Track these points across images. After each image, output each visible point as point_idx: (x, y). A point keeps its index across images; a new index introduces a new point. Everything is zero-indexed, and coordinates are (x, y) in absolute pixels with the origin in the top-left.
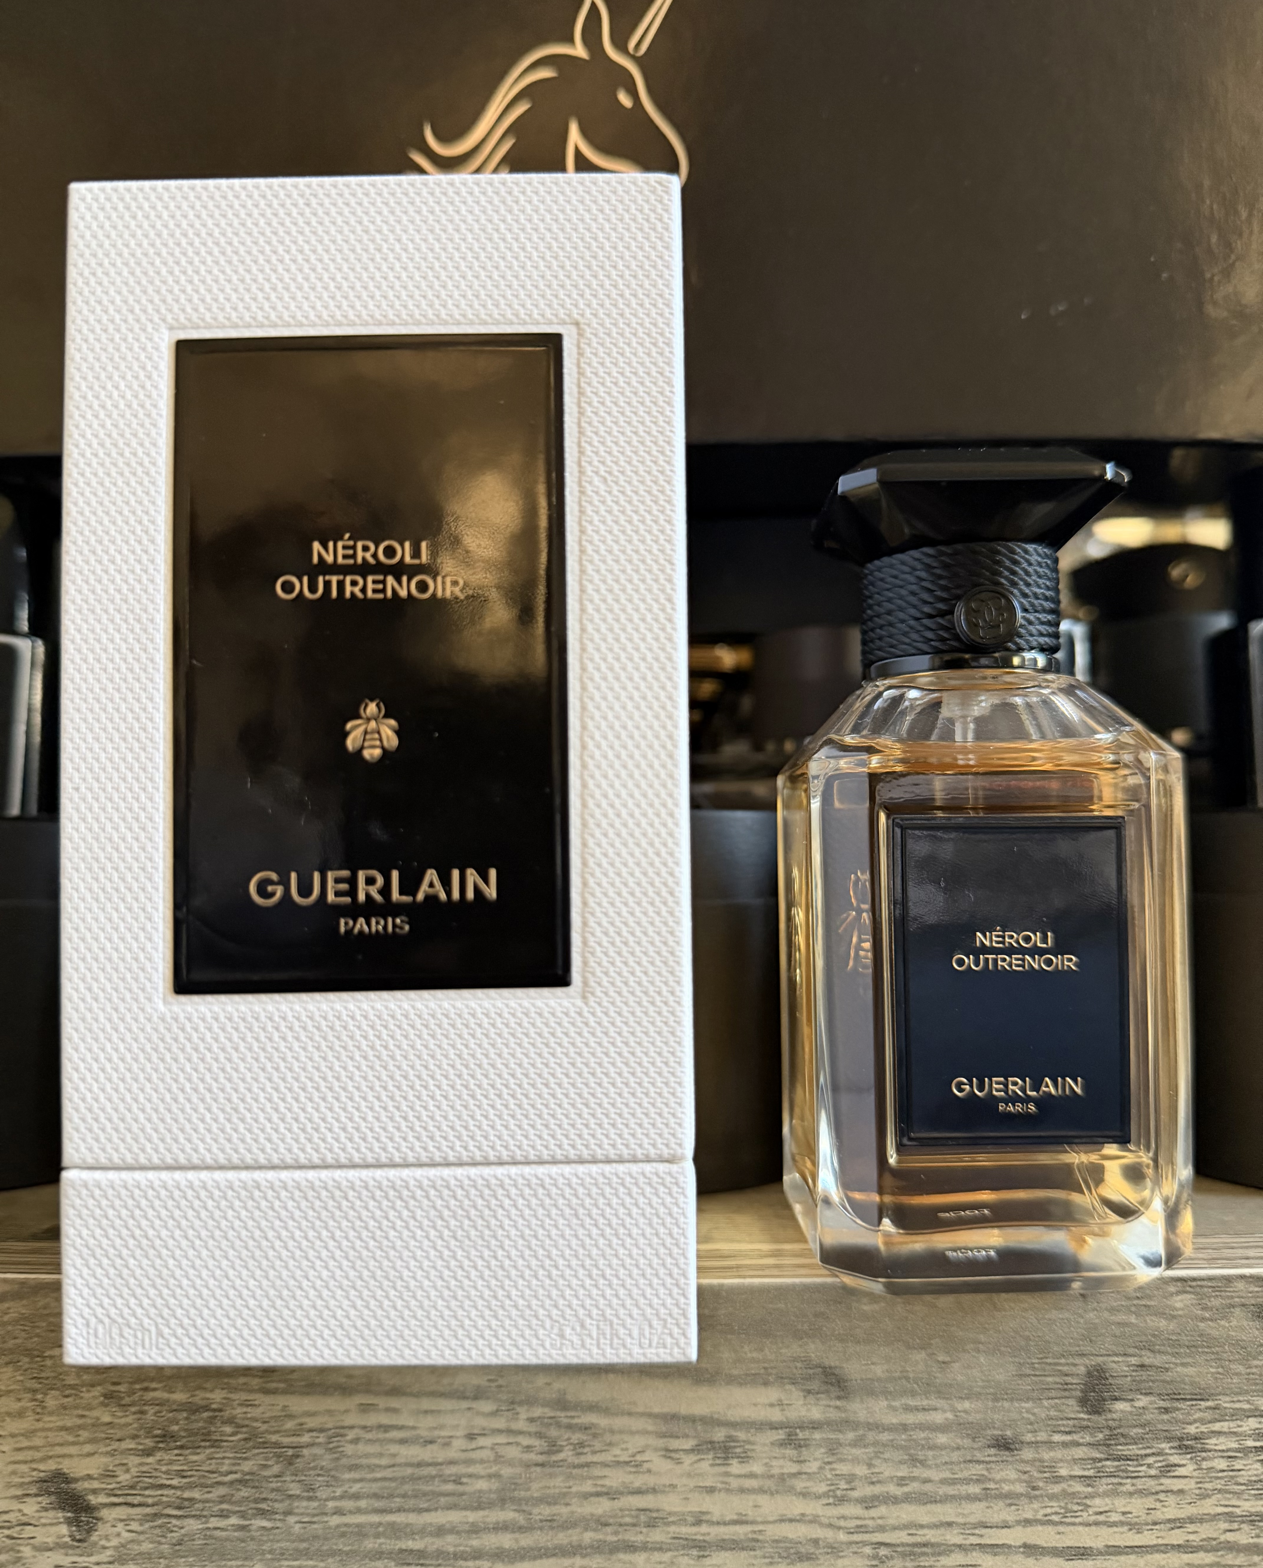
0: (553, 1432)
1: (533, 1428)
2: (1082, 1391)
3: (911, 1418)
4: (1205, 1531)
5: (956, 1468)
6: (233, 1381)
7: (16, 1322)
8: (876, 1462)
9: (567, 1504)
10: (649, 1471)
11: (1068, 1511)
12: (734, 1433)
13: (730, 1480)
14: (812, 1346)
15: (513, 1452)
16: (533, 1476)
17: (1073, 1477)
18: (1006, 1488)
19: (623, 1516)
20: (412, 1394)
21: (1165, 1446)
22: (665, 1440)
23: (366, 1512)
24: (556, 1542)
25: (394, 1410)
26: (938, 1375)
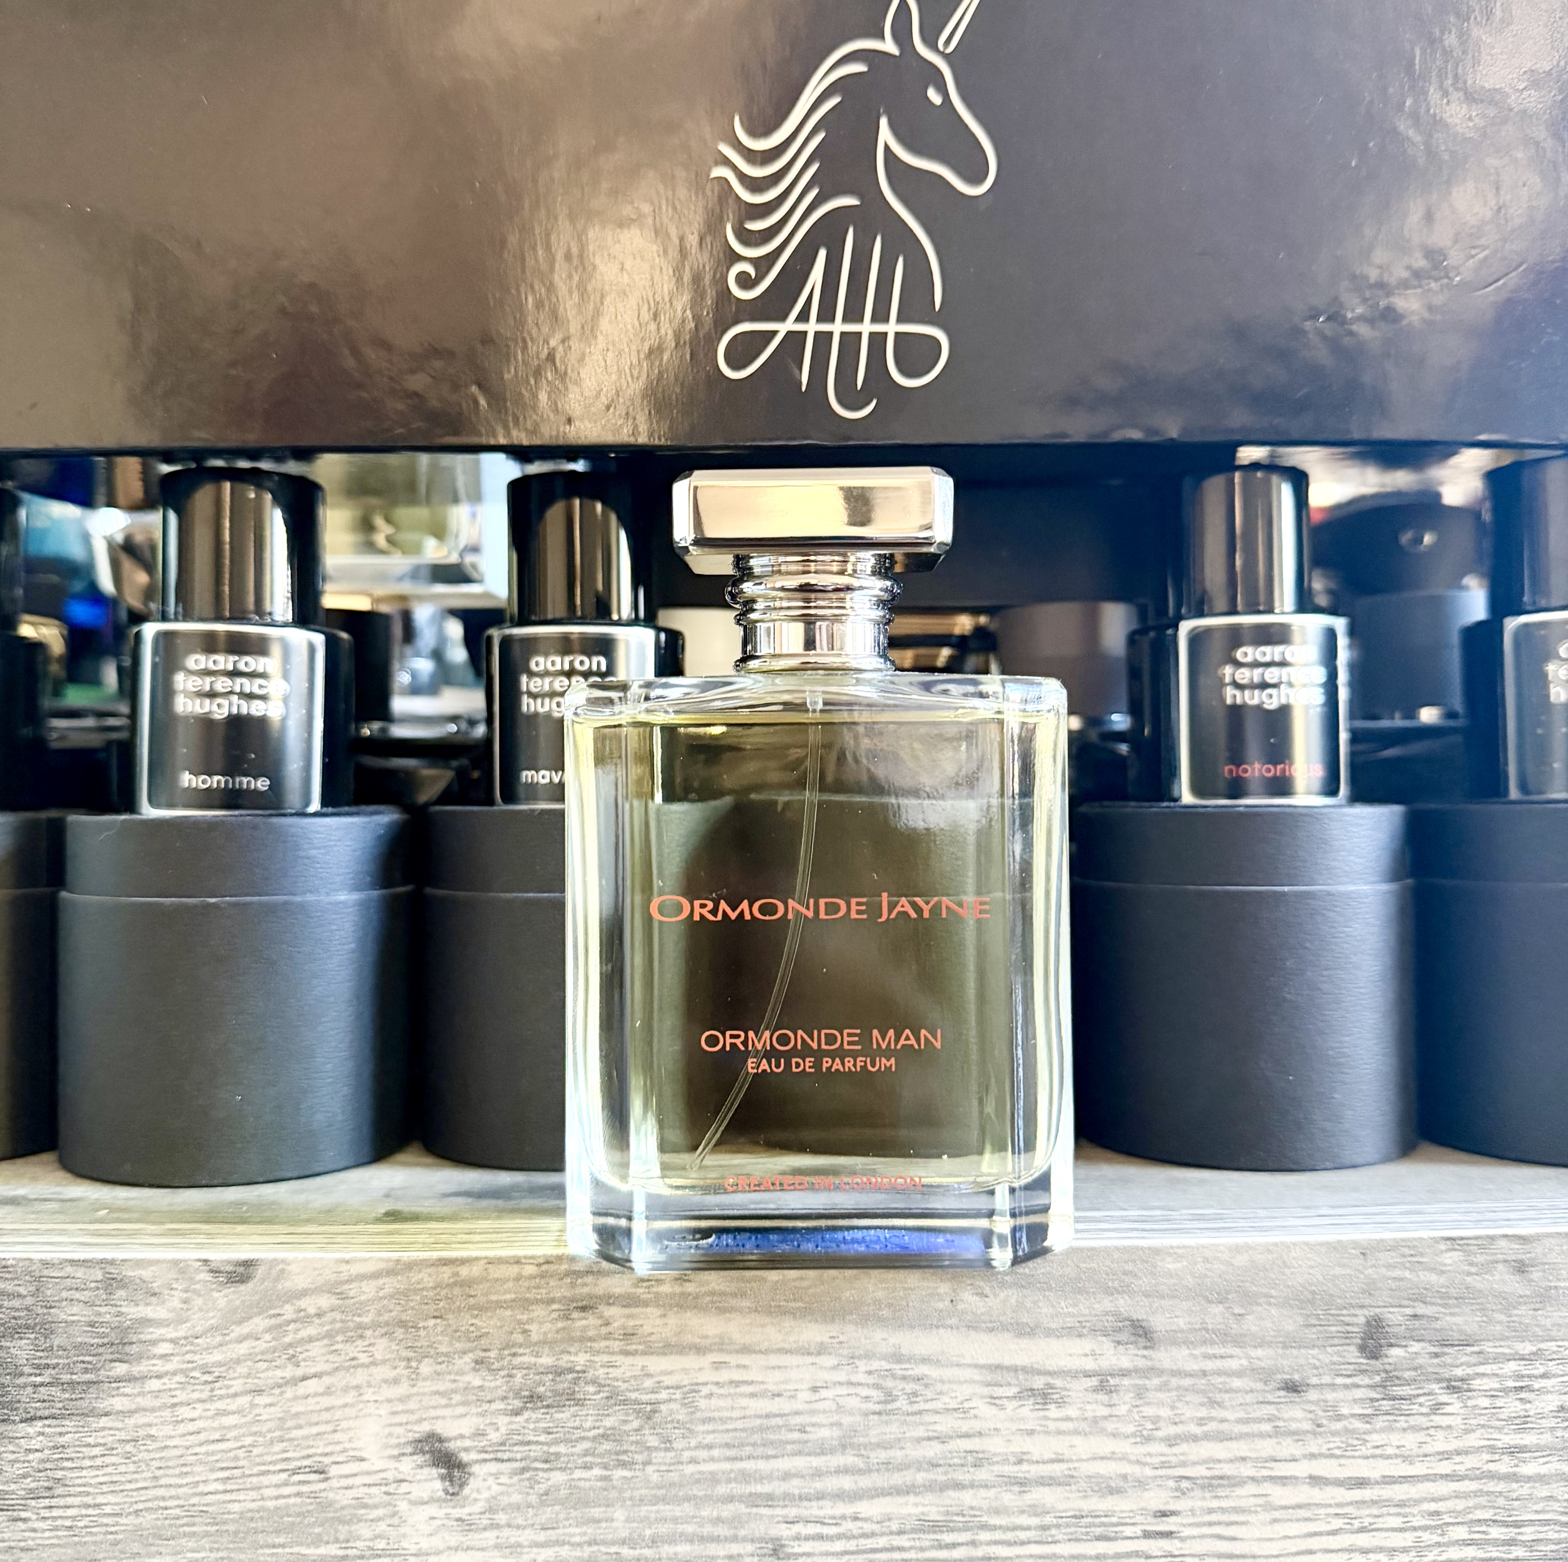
0: (889, 1383)
1: (871, 1380)
2: (1362, 1339)
3: (1209, 1365)
4: (1471, 1462)
5: (1249, 1409)
6: (596, 1345)
7: (392, 1296)
8: (1178, 1405)
9: (902, 1448)
10: (976, 1417)
11: (1348, 1445)
12: (1051, 1381)
13: (1048, 1423)
14: (1122, 1301)
15: (853, 1403)
16: (871, 1423)
17: (1353, 1415)
18: (1294, 1426)
19: (952, 1458)
20: (760, 1352)
21: (1435, 1387)
22: (990, 1388)
23: (719, 1460)
24: (892, 1482)
25: (745, 1367)
26: (1234, 1326)
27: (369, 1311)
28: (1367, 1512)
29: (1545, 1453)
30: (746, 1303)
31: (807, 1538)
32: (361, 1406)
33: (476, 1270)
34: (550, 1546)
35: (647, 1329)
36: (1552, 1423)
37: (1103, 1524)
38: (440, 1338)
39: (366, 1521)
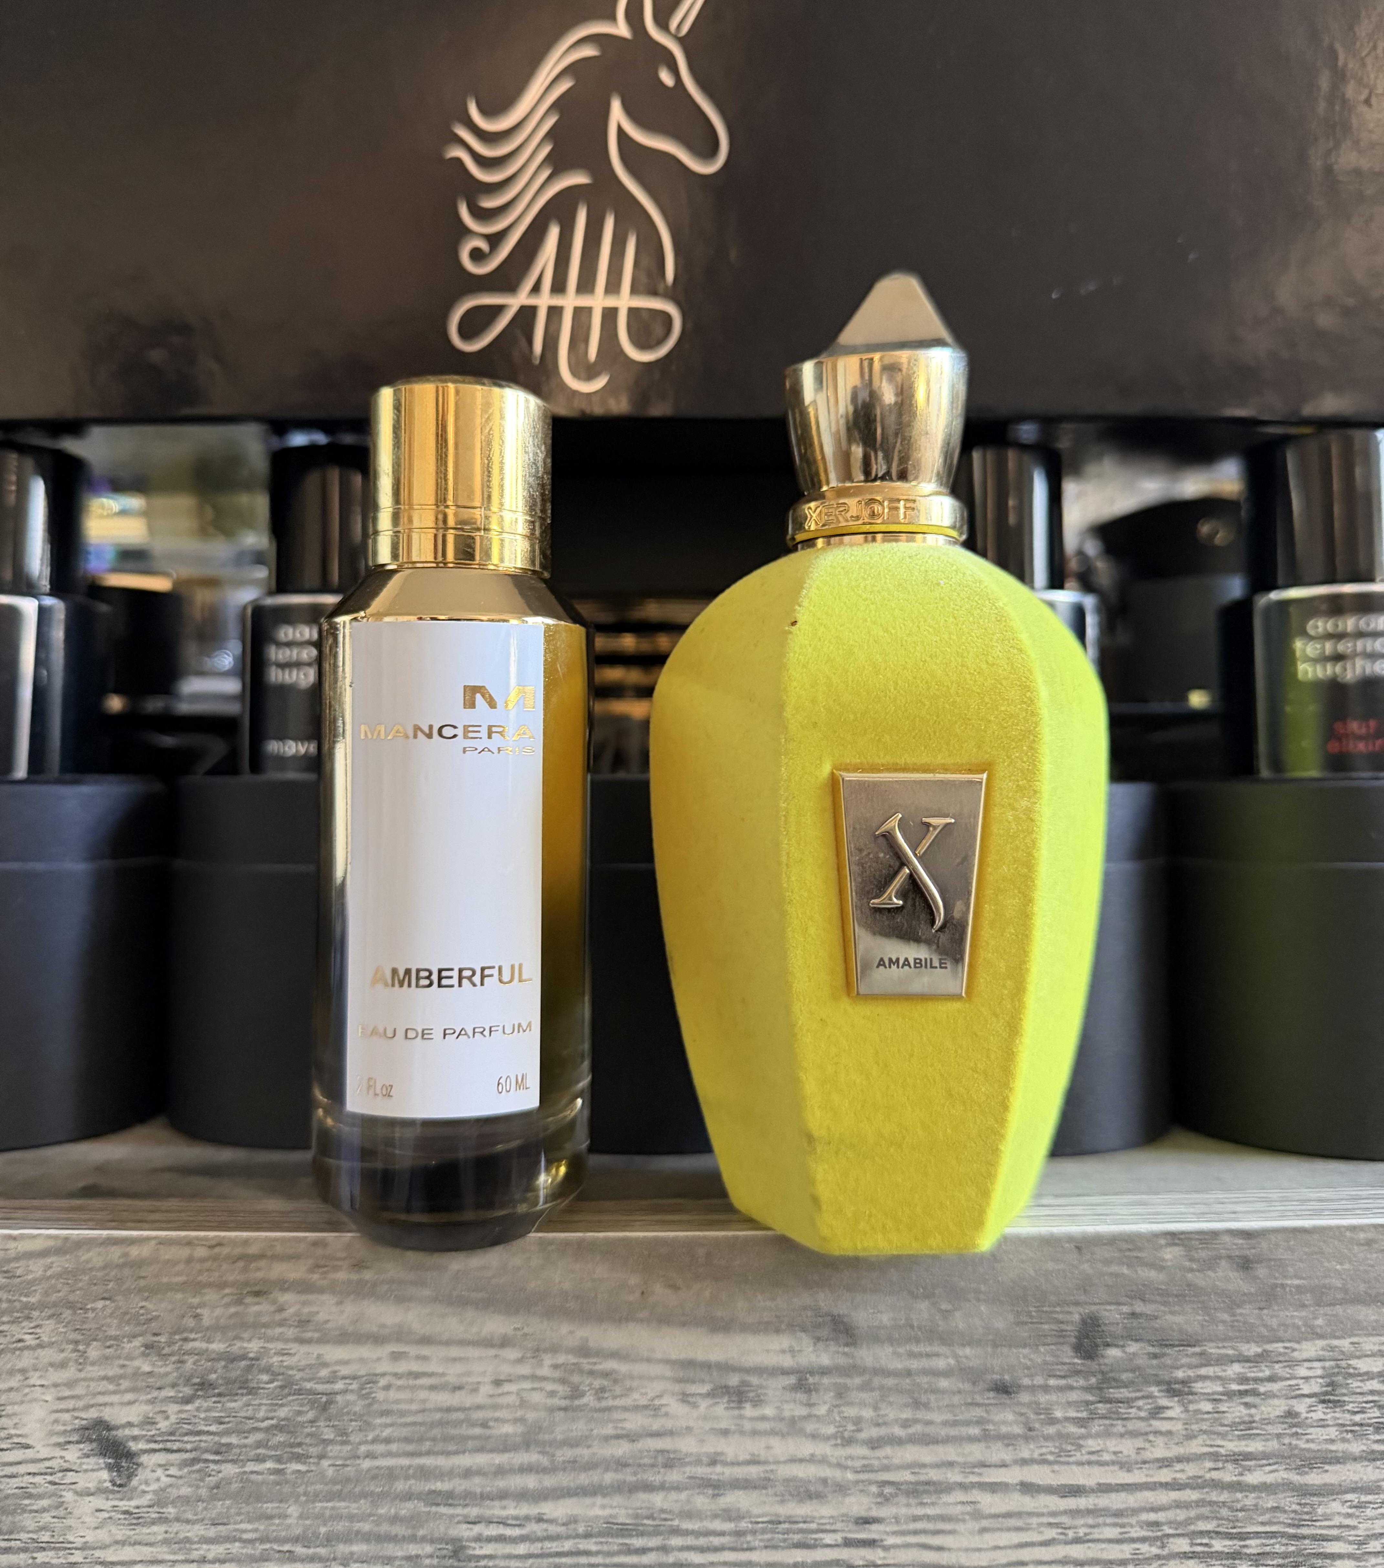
0: (576, 1379)
1: (557, 1374)
2: (1076, 1337)
3: (914, 1364)
4: (1192, 1470)
5: (958, 1411)
6: (270, 1332)
7: (59, 1276)
8: (883, 1405)
9: (589, 1447)
10: (667, 1414)
11: (1062, 1450)
12: (748, 1378)
13: (744, 1422)
14: (821, 1296)
15: (537, 1398)
16: (557, 1419)
17: (1067, 1419)
18: (1004, 1429)
19: (641, 1458)
20: (440, 1343)
21: (1154, 1390)
22: (683, 1385)
23: (397, 1455)
24: (578, 1482)
25: (425, 1358)
26: (940, 1323)
27: (35, 1291)
28: (1081, 1522)
29: (1271, 1461)
30: (427, 1292)
31: (490, 1540)
32: (27, 1390)
33: (145, 1251)
34: (222, 1543)
35: (322, 1317)
36: (1278, 1429)
37: (801, 1531)
38: (109, 1320)
39: (31, 1511)
